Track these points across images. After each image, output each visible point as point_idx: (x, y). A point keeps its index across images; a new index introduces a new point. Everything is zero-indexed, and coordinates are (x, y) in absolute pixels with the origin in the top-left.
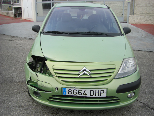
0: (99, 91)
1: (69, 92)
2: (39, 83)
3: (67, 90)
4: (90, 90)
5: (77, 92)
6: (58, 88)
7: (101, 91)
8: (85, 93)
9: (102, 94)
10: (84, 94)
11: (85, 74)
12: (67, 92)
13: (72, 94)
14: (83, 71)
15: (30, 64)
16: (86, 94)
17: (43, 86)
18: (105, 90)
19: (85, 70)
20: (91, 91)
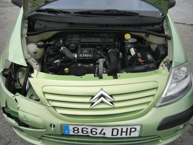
0: (127, 129)
1: (74, 130)
2: (21, 114)
3: (71, 128)
4: (111, 128)
5: (89, 131)
6: (54, 125)
7: (131, 129)
8: (102, 133)
9: (131, 133)
10: (100, 134)
11: (102, 102)
12: (70, 131)
13: (80, 133)
14: (100, 97)
15: (5, 73)
16: (104, 134)
17: (29, 120)
18: (138, 128)
19: (102, 96)
20: (113, 129)
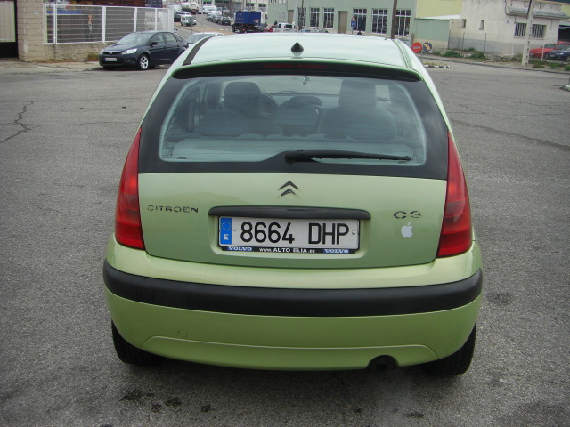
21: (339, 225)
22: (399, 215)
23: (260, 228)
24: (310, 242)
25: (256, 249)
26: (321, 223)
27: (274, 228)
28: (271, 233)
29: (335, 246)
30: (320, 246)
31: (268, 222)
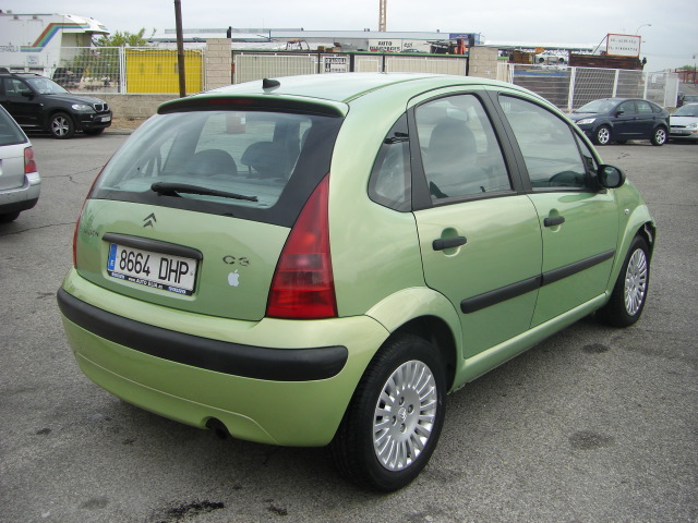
21: (182, 263)
22: (228, 260)
23: (131, 257)
24: (160, 278)
25: (127, 278)
26: (169, 258)
27: (139, 259)
28: (137, 263)
29: (176, 284)
30: (165, 282)
31: (136, 252)
